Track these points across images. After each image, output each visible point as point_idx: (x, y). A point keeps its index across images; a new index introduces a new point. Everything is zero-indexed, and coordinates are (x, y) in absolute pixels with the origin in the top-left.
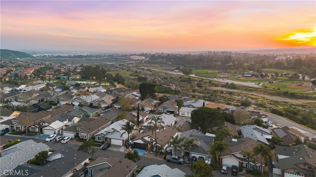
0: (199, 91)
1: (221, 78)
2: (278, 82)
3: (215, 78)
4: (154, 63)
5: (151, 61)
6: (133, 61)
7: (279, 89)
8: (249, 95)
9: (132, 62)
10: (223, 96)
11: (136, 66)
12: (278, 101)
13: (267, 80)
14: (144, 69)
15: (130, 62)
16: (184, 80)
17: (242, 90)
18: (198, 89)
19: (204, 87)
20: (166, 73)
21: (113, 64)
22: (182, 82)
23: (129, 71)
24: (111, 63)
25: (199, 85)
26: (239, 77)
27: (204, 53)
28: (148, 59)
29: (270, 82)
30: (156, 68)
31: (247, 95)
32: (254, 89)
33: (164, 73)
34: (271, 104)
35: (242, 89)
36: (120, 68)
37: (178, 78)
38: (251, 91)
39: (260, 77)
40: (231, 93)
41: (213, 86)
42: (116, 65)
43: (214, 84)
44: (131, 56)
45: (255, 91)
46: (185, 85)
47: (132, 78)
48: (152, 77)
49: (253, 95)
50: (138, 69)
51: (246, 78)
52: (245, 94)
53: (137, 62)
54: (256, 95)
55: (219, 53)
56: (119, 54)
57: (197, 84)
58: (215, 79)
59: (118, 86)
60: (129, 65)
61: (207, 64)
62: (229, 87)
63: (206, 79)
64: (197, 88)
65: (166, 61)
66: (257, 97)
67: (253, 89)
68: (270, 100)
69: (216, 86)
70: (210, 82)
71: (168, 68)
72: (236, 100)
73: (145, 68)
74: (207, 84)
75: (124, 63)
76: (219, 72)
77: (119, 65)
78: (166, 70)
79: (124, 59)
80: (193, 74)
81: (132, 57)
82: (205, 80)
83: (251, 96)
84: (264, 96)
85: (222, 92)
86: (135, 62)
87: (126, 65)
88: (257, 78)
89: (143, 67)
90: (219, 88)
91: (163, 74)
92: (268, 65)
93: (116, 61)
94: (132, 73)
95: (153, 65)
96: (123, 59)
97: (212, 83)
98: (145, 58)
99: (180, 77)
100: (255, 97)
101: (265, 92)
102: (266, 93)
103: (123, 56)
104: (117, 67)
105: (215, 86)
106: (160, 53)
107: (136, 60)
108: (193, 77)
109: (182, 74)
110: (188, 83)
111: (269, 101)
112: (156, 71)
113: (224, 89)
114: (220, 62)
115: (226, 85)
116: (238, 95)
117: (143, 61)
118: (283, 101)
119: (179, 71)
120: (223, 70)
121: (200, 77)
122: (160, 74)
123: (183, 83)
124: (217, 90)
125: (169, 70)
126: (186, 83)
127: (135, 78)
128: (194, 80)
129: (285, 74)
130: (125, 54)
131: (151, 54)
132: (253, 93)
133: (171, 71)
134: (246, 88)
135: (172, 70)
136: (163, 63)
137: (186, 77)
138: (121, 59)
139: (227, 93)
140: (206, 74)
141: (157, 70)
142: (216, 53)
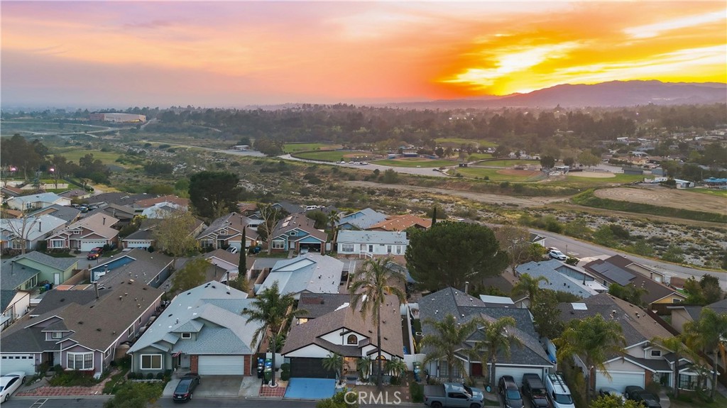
0: (316, 193)
1: (355, 160)
2: (476, 164)
3: (342, 160)
4: (175, 131)
5: (164, 125)
6: (111, 126)
7: (487, 178)
8: (432, 196)
9: (110, 129)
10: (377, 201)
11: (125, 140)
12: (496, 204)
13: (452, 162)
14: (150, 145)
15: (103, 129)
16: (269, 167)
17: (412, 185)
18: (312, 187)
19: (324, 181)
20: (216, 153)
21: (53, 136)
22: (268, 174)
23: (109, 151)
24: (45, 134)
25: (313, 180)
26: (394, 158)
27: (294, 108)
28: (154, 120)
29: (461, 166)
30: (184, 141)
31: (428, 195)
32: (438, 182)
33: (209, 153)
34: (487, 211)
35: (413, 183)
36: (78, 144)
37: (251, 163)
38: (431, 185)
39: (437, 157)
40: (391, 193)
41: (346, 180)
42: (63, 137)
43: (346, 174)
44: (106, 115)
45: (440, 184)
46: (278, 180)
47: (127, 167)
48: (180, 165)
49: (440, 194)
50: (131, 146)
51: (409, 160)
52: (423, 193)
53: (124, 128)
54: (446, 195)
55: (329, 107)
56: (64, 110)
57: (306, 177)
58: (343, 164)
59: (99, 190)
60: (103, 138)
61: (310, 130)
62: (381, 180)
63: (323, 164)
64: (309, 185)
65: (205, 125)
66: (451, 198)
67: (434, 180)
68: (479, 202)
69: (352, 178)
70: (335, 170)
71: (217, 143)
72: (409, 208)
73: (151, 143)
74: (330, 176)
75: (86, 132)
76: (344, 149)
77: (74, 138)
78: (214, 146)
79: (85, 122)
80: (286, 154)
81: (107, 118)
82: (321, 167)
83: (436, 196)
84: (465, 195)
85: (372, 192)
86: (117, 129)
87: (93, 136)
88: (431, 158)
89: (145, 141)
90: (363, 184)
91: (206, 156)
92: (441, 130)
93: (61, 126)
94: (121, 156)
95: (173, 136)
96: (81, 122)
97: (340, 172)
98: (147, 119)
99: (258, 163)
100: (446, 198)
101: (462, 186)
102: (463, 189)
103: (78, 114)
104: (67, 143)
105: (350, 180)
106: (182, 108)
107: (120, 125)
108: (290, 161)
109: (260, 154)
110: (282, 175)
111: (478, 204)
112: (185, 149)
113: (372, 185)
114: (339, 127)
115: (375, 176)
116: (409, 195)
117: (142, 127)
118: (507, 203)
119: (247, 148)
120: (353, 142)
121: (307, 161)
122: (199, 155)
123: (271, 175)
124: (359, 187)
125: (220, 146)
126: (276, 175)
127: (137, 169)
128: (294, 168)
129: (479, 149)
130: (83, 110)
131: (160, 109)
132: (438, 190)
133: (226, 149)
134: (419, 179)
135: (230, 147)
136: (200, 131)
137: (270, 160)
138: (76, 122)
139: (384, 193)
140: (316, 154)
141: (190, 147)
142: (321, 107)
